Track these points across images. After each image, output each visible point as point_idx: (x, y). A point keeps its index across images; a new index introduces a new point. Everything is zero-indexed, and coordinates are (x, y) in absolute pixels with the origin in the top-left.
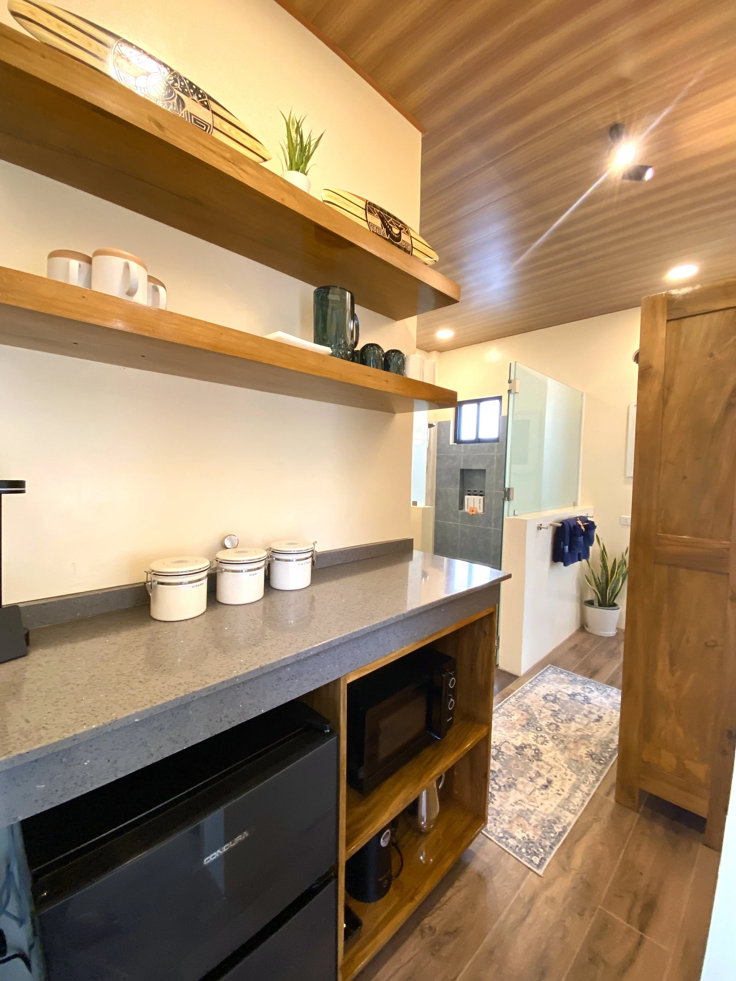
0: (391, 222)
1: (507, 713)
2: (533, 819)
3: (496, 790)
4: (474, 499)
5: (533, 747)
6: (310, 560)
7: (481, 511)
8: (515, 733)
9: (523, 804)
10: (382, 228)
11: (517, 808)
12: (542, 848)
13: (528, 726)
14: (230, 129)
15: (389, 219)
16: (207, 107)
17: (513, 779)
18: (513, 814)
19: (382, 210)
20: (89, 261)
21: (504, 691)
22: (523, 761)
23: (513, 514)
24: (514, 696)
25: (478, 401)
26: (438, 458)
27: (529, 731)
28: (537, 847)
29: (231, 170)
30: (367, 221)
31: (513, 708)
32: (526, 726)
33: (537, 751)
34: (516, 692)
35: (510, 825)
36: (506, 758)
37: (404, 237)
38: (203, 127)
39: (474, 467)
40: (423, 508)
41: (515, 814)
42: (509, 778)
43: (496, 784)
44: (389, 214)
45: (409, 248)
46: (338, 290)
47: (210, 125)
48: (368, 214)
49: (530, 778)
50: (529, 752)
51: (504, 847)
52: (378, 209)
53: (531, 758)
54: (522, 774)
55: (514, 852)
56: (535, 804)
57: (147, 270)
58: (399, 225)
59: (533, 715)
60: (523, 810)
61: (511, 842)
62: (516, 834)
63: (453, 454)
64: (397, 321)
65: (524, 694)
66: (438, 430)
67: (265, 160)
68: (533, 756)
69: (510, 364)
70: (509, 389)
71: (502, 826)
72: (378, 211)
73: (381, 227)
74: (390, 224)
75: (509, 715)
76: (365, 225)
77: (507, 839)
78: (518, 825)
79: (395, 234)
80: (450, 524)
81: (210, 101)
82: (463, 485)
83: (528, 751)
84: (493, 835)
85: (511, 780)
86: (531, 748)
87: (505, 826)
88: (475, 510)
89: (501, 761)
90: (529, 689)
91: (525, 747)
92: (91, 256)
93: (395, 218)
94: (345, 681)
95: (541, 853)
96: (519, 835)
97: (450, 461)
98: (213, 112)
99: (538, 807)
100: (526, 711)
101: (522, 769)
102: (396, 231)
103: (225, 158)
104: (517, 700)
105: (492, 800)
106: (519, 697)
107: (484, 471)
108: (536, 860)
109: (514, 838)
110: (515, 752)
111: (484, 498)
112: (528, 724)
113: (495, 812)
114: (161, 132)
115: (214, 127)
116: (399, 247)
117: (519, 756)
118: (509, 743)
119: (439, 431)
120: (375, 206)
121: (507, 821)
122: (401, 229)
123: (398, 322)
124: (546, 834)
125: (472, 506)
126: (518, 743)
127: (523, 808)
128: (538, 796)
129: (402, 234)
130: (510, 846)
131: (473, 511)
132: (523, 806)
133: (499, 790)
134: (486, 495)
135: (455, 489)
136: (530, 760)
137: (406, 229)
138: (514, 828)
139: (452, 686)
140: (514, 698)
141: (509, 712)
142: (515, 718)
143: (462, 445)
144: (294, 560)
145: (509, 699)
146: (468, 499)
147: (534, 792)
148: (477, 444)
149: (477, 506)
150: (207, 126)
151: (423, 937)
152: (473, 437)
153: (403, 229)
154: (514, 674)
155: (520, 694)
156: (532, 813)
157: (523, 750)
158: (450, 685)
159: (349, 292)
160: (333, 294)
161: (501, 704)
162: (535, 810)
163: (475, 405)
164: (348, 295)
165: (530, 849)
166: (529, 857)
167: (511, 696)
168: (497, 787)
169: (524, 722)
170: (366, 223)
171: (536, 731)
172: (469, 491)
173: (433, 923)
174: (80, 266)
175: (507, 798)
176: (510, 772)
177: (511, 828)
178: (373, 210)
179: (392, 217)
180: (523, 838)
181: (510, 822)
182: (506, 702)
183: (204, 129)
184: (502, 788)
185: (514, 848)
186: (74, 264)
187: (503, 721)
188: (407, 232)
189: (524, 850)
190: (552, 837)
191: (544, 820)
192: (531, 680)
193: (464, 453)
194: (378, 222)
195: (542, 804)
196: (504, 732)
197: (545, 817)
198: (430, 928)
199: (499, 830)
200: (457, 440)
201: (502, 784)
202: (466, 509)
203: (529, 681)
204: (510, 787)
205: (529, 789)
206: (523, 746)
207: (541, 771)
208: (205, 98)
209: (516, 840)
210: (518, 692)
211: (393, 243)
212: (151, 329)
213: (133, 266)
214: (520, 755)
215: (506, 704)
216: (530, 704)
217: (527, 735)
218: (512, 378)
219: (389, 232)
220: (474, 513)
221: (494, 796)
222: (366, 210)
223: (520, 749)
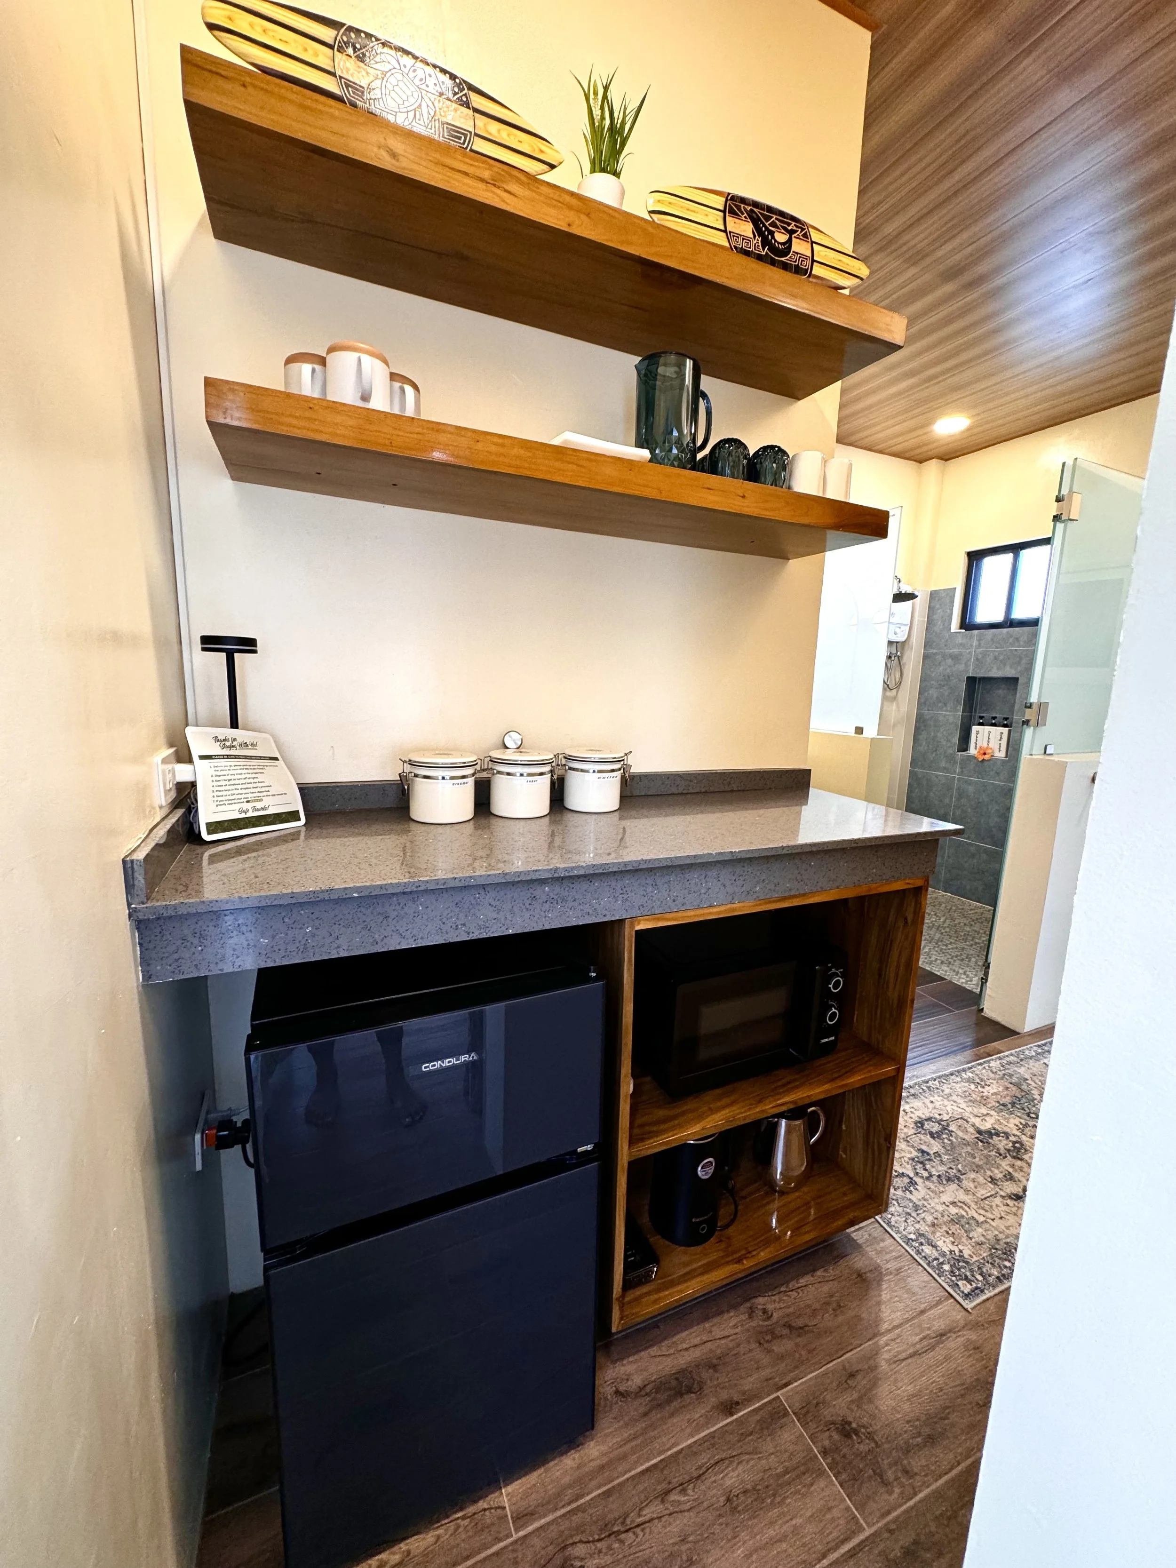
0: (773, 225)
1: (978, 1081)
2: (977, 1233)
3: (922, 1177)
4: (989, 733)
5: (1012, 1138)
6: (618, 774)
7: (1002, 754)
8: (984, 1110)
9: (966, 1208)
10: (755, 237)
11: (954, 1210)
12: (981, 1274)
13: (1013, 1107)
14: (499, 131)
15: (768, 218)
16: (467, 105)
17: (959, 1171)
18: (943, 1216)
19: (756, 204)
20: (322, 361)
21: (982, 1049)
22: (985, 1152)
23: (1043, 751)
24: (1000, 1058)
25: (1016, 548)
26: (926, 657)
27: (1012, 1113)
28: (971, 1271)
29: (490, 194)
30: (725, 231)
31: (992, 1075)
32: (1010, 1106)
33: (1017, 1145)
34: (1006, 1053)
35: (932, 1229)
36: (954, 1140)
37: (799, 247)
38: (460, 138)
39: (995, 673)
40: (872, 739)
41: (946, 1217)
42: (951, 1168)
43: (925, 1170)
44: (770, 209)
45: (806, 264)
46: (673, 358)
47: (471, 133)
48: (728, 218)
49: (991, 1177)
50: (1002, 1144)
51: (913, 1253)
52: (749, 205)
53: (1002, 1151)
54: (977, 1169)
55: (929, 1264)
56: (989, 1215)
57: (387, 365)
58: (789, 224)
59: (1028, 1093)
60: (963, 1216)
61: (927, 1250)
62: (940, 1243)
63: (955, 650)
64: (799, 399)
65: (1021, 1060)
66: (929, 607)
67: (552, 167)
68: (1009, 1151)
69: (1064, 464)
70: (1055, 514)
71: (917, 1226)
72: (749, 208)
73: (752, 236)
74: (771, 228)
75: (981, 1083)
76: (721, 239)
77: (921, 1244)
78: (948, 1233)
79: (779, 243)
80: (937, 776)
81: (470, 92)
82: (971, 708)
83: (1000, 1141)
84: (898, 1232)
85: (954, 1171)
86: (1008, 1138)
87: (924, 1228)
88: (990, 751)
89: (943, 1143)
90: (1034, 1054)
91: (997, 1135)
92: (324, 355)
93: (782, 214)
94: (632, 926)
95: (978, 1280)
96: (945, 1245)
97: (949, 661)
98: (476, 110)
99: (993, 1220)
100: (1017, 1085)
101: (981, 1163)
102: (781, 237)
103: (482, 180)
104: (1003, 1066)
105: (912, 1188)
106: (1010, 1063)
107: (1016, 680)
108: (967, 1288)
109: (935, 1247)
110: (973, 1137)
111: (1010, 732)
112: (1013, 1104)
113: (911, 1204)
114: (394, 162)
115: (476, 135)
116: (785, 267)
117: (980, 1144)
118: (967, 1122)
119: (931, 609)
120: (743, 200)
121: (929, 1223)
122: (791, 232)
123: (801, 402)
124: (996, 1259)
125: (985, 745)
126: (986, 1126)
127: (964, 1213)
128: (997, 1206)
129: (794, 240)
130: (923, 1254)
131: (985, 754)
132: (966, 1211)
133: (929, 1178)
134: (1014, 725)
135: (954, 715)
136: (1000, 1155)
137: (803, 229)
138: (938, 1234)
139: (835, 988)
140: (998, 1062)
141: (982, 1080)
142: (988, 1091)
143: (976, 632)
144: (591, 771)
145: (989, 1061)
146: (978, 732)
147: (991, 1198)
148: (1005, 630)
149: (994, 744)
150: (465, 136)
151: (751, 1316)
152: (999, 617)
153: (796, 231)
154: (1012, 1028)
155: (1012, 1058)
156: (978, 1224)
157: (992, 1138)
158: (831, 986)
159: (690, 358)
160: (665, 365)
161: (969, 1065)
162: (986, 1222)
163: (1010, 556)
164: (689, 364)
165: (959, 1269)
166: (954, 1279)
167: (993, 1057)
168: (926, 1174)
169: (1008, 1100)
170: (723, 234)
171: (1026, 1117)
172: (981, 718)
173: (770, 1307)
174: (313, 371)
175: (939, 1194)
176: (955, 1160)
177: (934, 1233)
178: (739, 209)
179: (776, 214)
180: (951, 1252)
181: (933, 1225)
182: (980, 1064)
183: (462, 141)
184: (935, 1178)
185: (930, 1259)
186: (306, 369)
187: (966, 1089)
188: (805, 236)
189: (946, 1267)
190: (1006, 1267)
191: (998, 1240)
192: (1043, 1042)
193: (979, 646)
194: (746, 228)
195: (1001, 1218)
196: (963, 1105)
197: (1001, 1236)
198: (765, 1311)
199: (911, 1229)
200: (967, 624)
201: (934, 1172)
202: (973, 751)
203: (1039, 1043)
204: (949, 1179)
205: (982, 1192)
206: (993, 1131)
207: (1015, 1174)
208: (464, 89)
209: (937, 1250)
210: (1009, 1055)
211: (773, 263)
212: (387, 442)
213: (366, 359)
214: (982, 1141)
215: (980, 1067)
216: (1026, 1076)
217: (1008, 1120)
218: (1065, 492)
219: (765, 242)
220: (987, 757)
221: (916, 1183)
222: (724, 212)
223: (985, 1136)
